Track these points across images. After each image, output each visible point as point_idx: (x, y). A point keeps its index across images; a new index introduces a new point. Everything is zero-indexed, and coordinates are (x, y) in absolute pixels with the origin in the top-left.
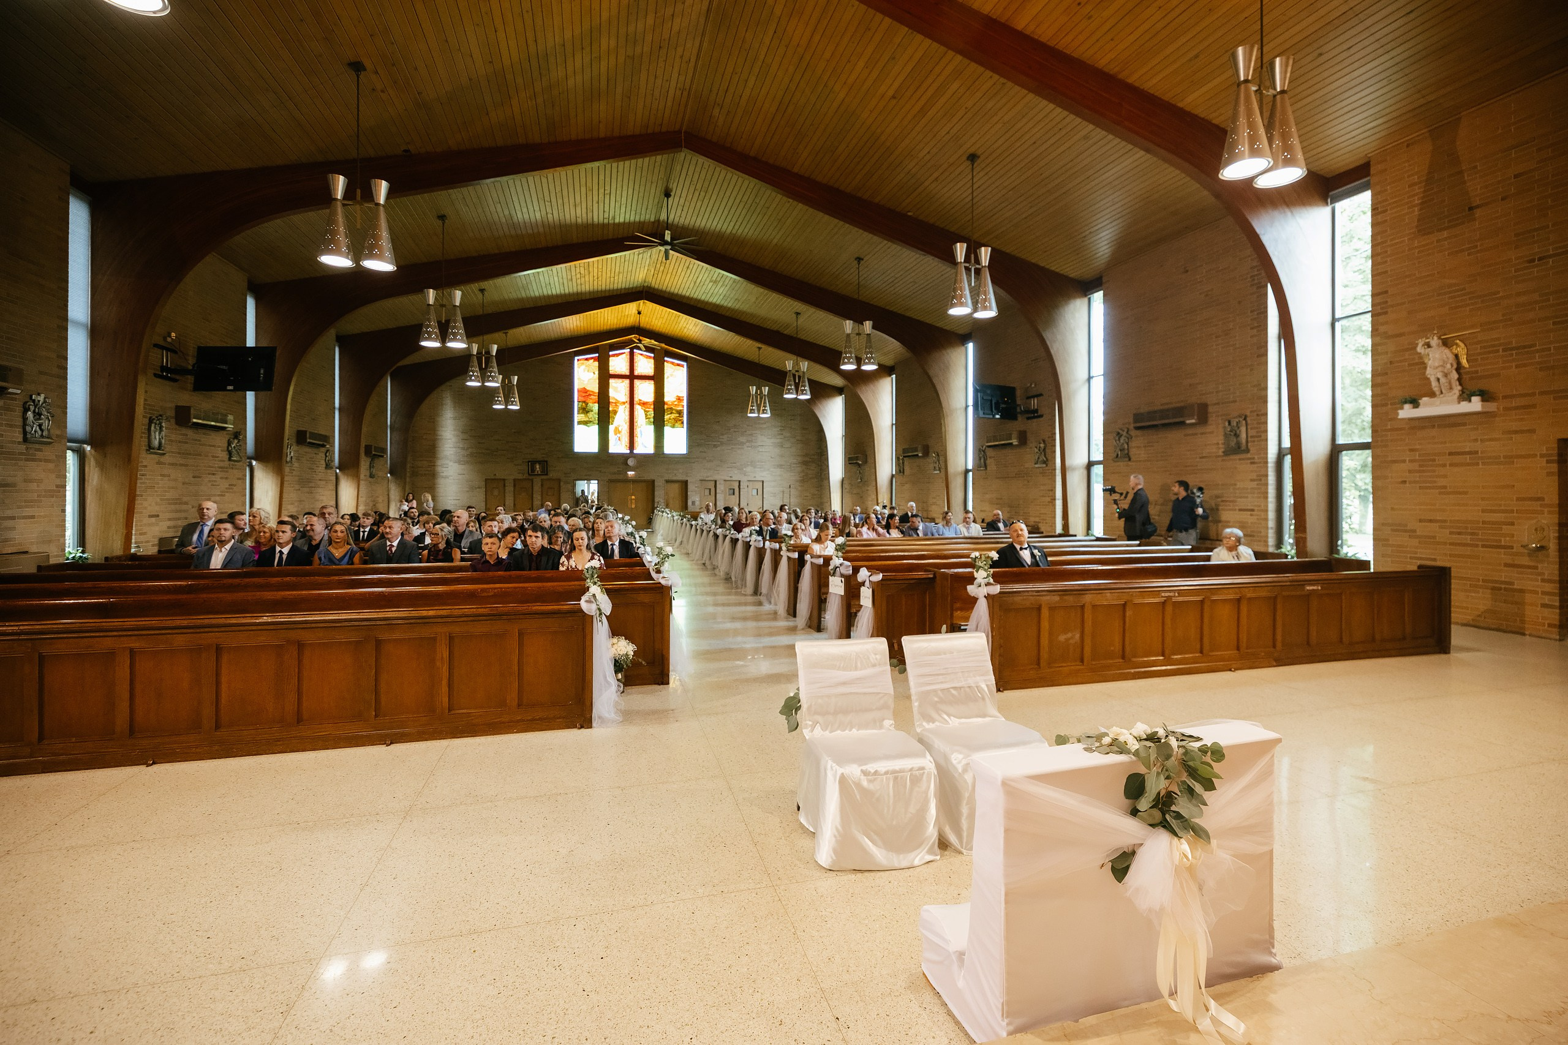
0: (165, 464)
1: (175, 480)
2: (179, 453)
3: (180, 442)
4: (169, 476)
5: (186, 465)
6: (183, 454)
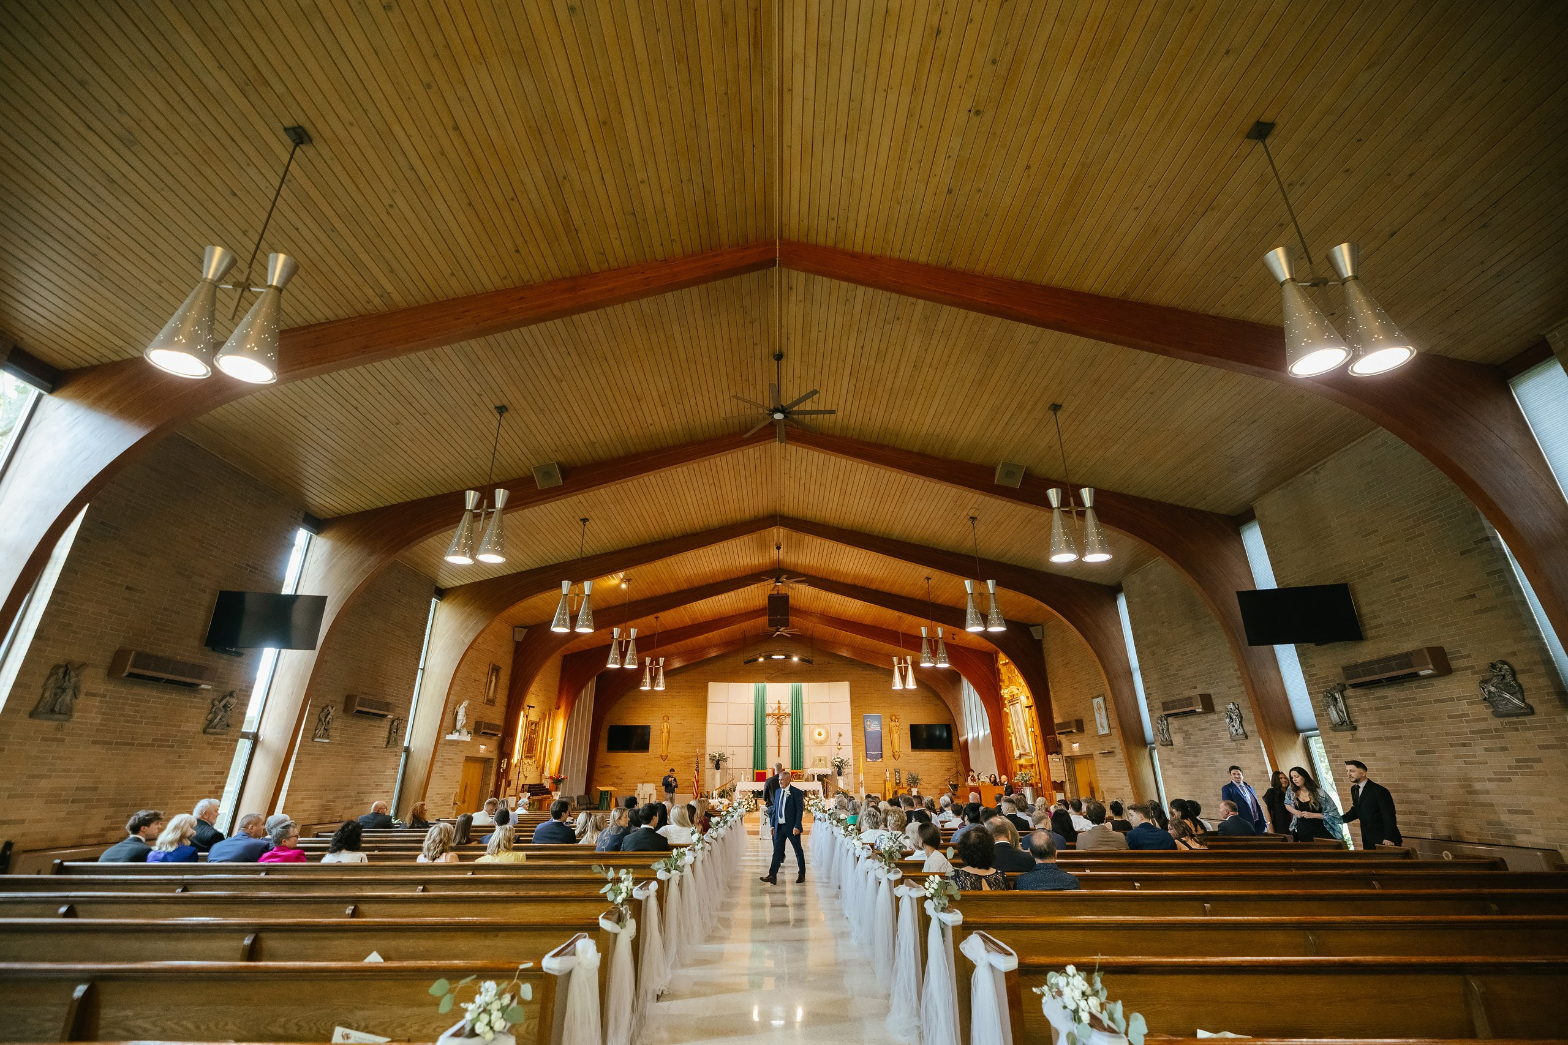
0: (1363, 740)
1: (1385, 759)
2: (1382, 723)
3: (1376, 709)
4: (1374, 755)
5: (1400, 738)
6: (1388, 723)
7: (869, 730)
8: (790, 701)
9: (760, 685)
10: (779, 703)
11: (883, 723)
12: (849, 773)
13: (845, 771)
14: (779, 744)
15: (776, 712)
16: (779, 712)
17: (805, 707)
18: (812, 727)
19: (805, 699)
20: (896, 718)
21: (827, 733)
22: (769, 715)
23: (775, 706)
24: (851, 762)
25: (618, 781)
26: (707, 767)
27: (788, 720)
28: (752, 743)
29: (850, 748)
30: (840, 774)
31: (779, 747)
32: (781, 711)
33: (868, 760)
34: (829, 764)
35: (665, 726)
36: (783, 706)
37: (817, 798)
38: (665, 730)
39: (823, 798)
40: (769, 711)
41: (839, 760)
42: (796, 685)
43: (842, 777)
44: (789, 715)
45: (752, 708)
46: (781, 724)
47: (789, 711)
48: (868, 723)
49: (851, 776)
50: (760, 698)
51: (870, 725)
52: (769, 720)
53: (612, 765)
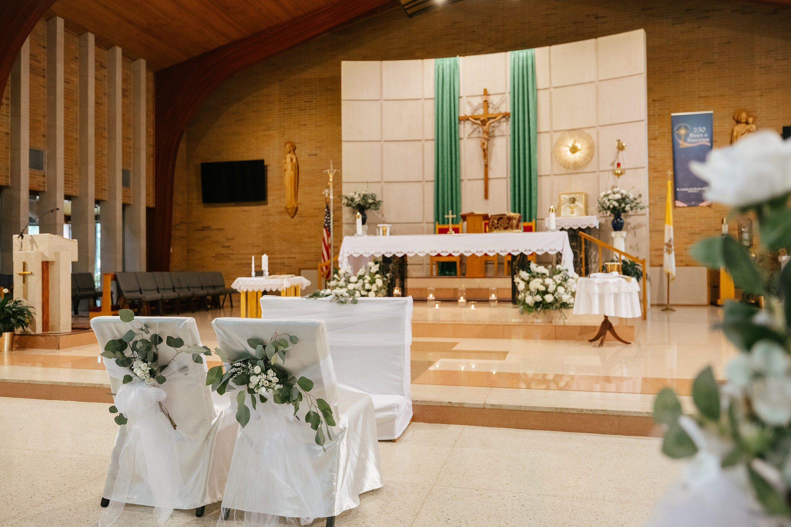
7: (683, 144)
8: (509, 89)
9: (447, 62)
10: (486, 93)
11: (716, 129)
12: (639, 226)
13: (630, 220)
14: (486, 174)
15: (481, 112)
16: (486, 111)
17: (543, 98)
18: (556, 136)
19: (542, 81)
20: (749, 115)
21: (591, 147)
22: (466, 119)
23: (478, 101)
24: (645, 201)
25: (223, 251)
26: (344, 220)
27: (506, 127)
28: (430, 174)
29: (644, 175)
30: (618, 226)
31: (486, 180)
32: (491, 111)
33: (679, 204)
34: (594, 207)
35: (288, 160)
36: (494, 100)
37: (554, 272)
38: (289, 167)
39: (572, 272)
40: (465, 110)
41: (618, 196)
42: (522, 54)
43: (623, 233)
44: (506, 116)
45: (430, 108)
46: (489, 136)
47: (506, 108)
48: (683, 132)
49: (644, 232)
50: (447, 88)
51: (687, 135)
52: (465, 129)
53: (213, 227)
